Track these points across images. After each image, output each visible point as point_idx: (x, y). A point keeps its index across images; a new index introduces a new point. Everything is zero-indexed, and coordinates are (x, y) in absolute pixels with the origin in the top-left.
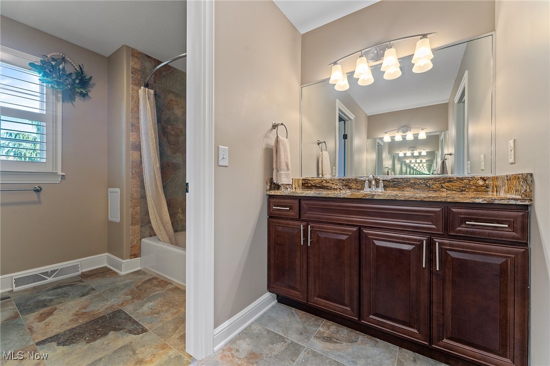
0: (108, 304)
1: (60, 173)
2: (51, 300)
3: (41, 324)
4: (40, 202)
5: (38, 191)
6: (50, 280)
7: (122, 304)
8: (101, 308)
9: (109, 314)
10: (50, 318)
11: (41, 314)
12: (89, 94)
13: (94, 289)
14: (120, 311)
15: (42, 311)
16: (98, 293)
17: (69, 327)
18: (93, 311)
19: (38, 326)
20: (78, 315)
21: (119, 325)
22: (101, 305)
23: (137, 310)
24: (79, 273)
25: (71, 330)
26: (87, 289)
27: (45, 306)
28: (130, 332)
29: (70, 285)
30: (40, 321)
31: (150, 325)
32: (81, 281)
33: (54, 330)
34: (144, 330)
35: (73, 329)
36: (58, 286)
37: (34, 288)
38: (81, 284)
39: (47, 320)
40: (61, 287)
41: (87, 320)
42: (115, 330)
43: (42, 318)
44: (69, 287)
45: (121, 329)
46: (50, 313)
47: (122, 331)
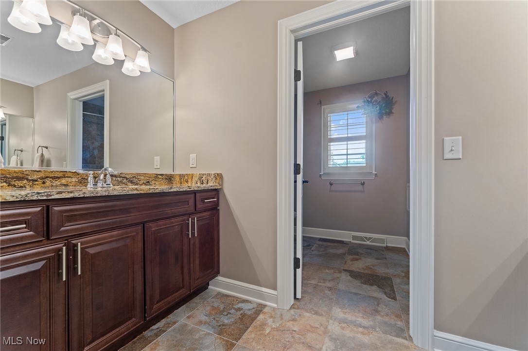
0: (387, 271)
1: (374, 172)
2: (362, 254)
3: (350, 263)
4: (363, 192)
5: (363, 184)
6: (368, 243)
7: (395, 276)
8: (381, 271)
9: (382, 277)
10: (356, 262)
11: (354, 258)
12: (393, 111)
13: (386, 259)
14: (390, 279)
15: (355, 257)
16: (387, 262)
17: (359, 271)
18: (376, 270)
19: (349, 262)
20: (368, 268)
21: (383, 285)
22: (383, 269)
23: (401, 284)
24: (385, 245)
25: (359, 272)
26: (382, 257)
27: (358, 255)
28: (386, 293)
29: (376, 250)
30: (351, 261)
31: (401, 298)
32: (383, 251)
33: (352, 268)
34: (394, 299)
35: (360, 272)
36: (370, 248)
37: (360, 244)
38: (382, 252)
39: (353, 262)
40: (371, 249)
41: (369, 272)
42: (379, 286)
43: (353, 260)
44: (374, 251)
45: (382, 289)
46: (357, 260)
47: (381, 290)
